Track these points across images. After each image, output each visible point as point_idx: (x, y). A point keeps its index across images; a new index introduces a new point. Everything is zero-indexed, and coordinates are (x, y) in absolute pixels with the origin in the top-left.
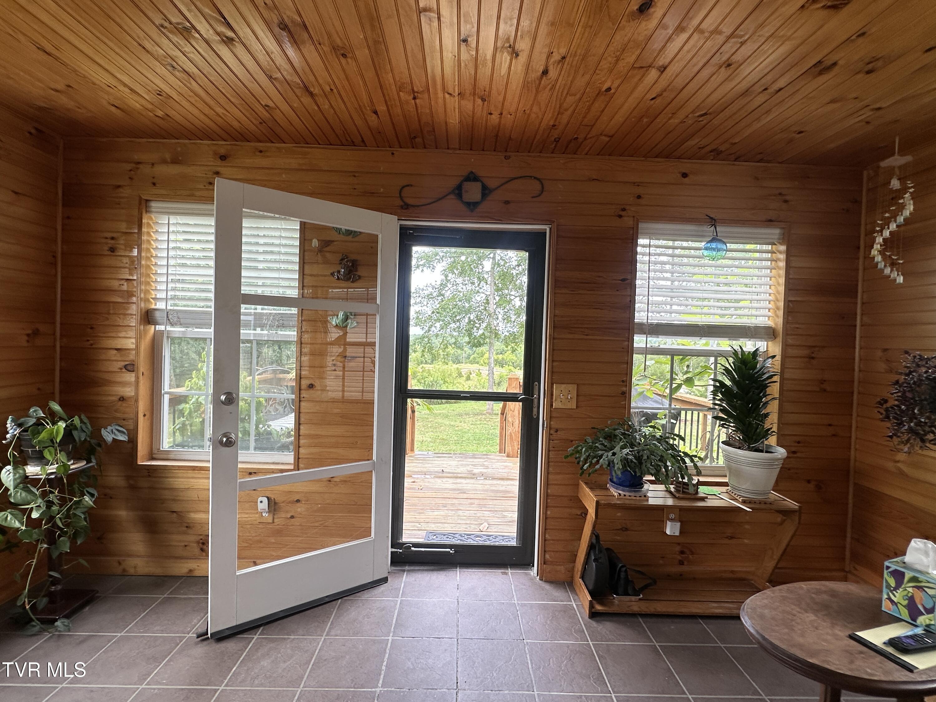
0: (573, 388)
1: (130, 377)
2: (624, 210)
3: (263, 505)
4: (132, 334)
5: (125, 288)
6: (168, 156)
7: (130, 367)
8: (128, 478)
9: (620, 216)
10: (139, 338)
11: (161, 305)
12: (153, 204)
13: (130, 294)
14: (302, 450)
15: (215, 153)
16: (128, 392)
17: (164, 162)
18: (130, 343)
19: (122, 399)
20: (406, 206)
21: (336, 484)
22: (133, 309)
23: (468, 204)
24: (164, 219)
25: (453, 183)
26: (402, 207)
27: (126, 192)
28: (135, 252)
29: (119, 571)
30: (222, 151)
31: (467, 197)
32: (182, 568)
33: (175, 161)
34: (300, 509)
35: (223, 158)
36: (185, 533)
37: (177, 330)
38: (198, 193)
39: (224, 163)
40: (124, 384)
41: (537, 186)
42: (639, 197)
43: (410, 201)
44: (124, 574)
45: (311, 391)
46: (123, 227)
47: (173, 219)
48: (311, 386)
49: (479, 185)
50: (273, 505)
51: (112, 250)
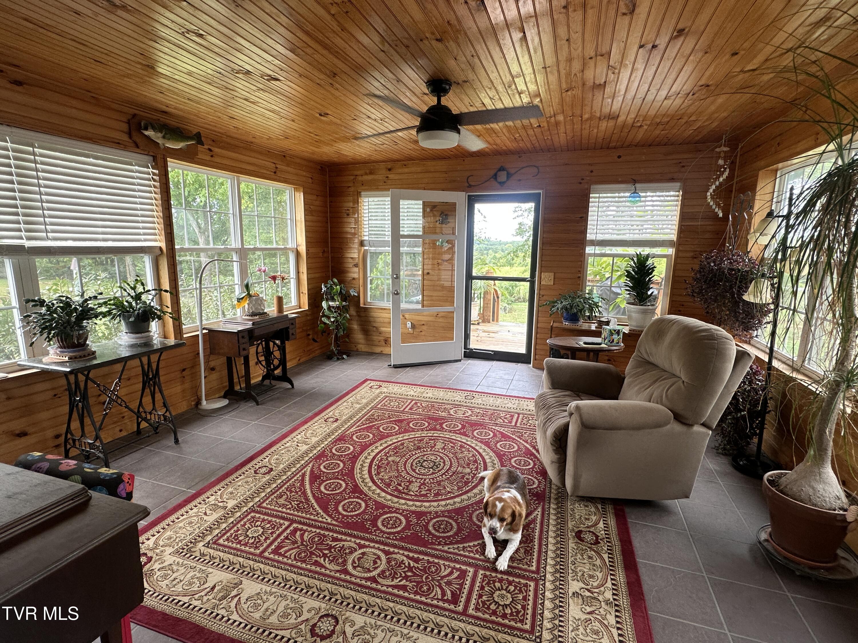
0: (552, 275)
1: (356, 269)
2: (583, 179)
3: (409, 325)
4: (356, 251)
5: (353, 231)
6: (368, 171)
7: (356, 265)
8: (357, 312)
9: (581, 183)
10: (359, 253)
11: (366, 238)
12: (362, 193)
13: (355, 234)
14: (425, 302)
15: (386, 168)
16: (356, 276)
17: (366, 174)
18: (356, 256)
19: (354, 279)
20: (470, 186)
21: (439, 318)
22: (356, 241)
23: (500, 183)
24: (366, 200)
25: (492, 172)
26: (468, 187)
27: (352, 189)
28: (356, 216)
29: (355, 349)
30: (389, 167)
31: (499, 180)
32: (378, 350)
33: (371, 173)
34: (424, 328)
35: (390, 170)
36: (379, 336)
37: (373, 249)
38: (380, 187)
39: (391, 172)
40: (354, 273)
41: (535, 170)
42: (592, 172)
43: (472, 183)
44: (357, 351)
45: (428, 276)
46: (351, 204)
47: (371, 199)
48: (428, 273)
49: (505, 172)
50: (413, 326)
51: (348, 215)
